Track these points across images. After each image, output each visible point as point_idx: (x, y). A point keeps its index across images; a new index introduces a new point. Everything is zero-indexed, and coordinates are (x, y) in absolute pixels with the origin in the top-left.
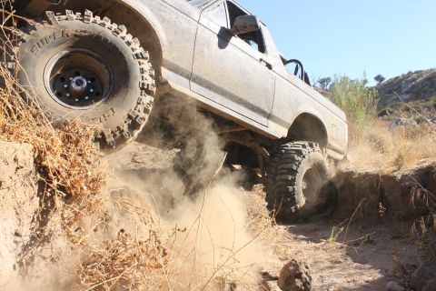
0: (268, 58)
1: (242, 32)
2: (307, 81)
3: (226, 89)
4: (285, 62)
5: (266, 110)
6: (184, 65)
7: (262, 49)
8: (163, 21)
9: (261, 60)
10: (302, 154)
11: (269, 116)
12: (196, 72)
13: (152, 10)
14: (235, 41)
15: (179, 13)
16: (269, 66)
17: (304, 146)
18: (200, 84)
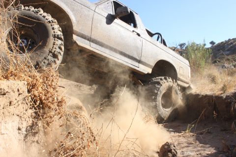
0: (138, 30)
1: (120, 16)
2: (165, 44)
3: (112, 46)
4: (151, 35)
5: (137, 58)
6: (86, 33)
7: (135, 26)
8: (73, 10)
9: (133, 31)
10: (160, 84)
11: (139, 62)
12: (93, 37)
13: (67, 5)
14: (117, 21)
15: (83, 6)
16: (139, 35)
17: (161, 79)
18: (96, 44)
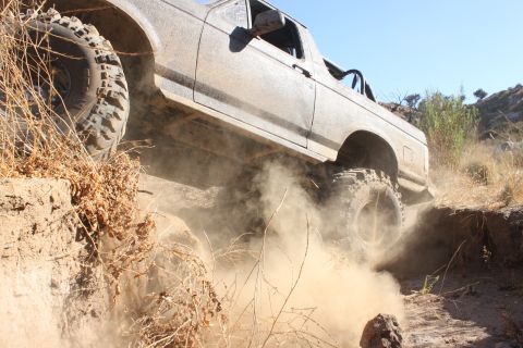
0: (306, 64)
1: (264, 32)
2: (370, 96)
4: (338, 74)
5: (304, 127)
6: (185, 70)
7: (300, 55)
8: (154, 20)
9: (294, 66)
11: (309, 135)
12: (200, 79)
13: (140, 9)
14: (258, 43)
15: (178, 11)
16: (307, 74)
18: (207, 94)
